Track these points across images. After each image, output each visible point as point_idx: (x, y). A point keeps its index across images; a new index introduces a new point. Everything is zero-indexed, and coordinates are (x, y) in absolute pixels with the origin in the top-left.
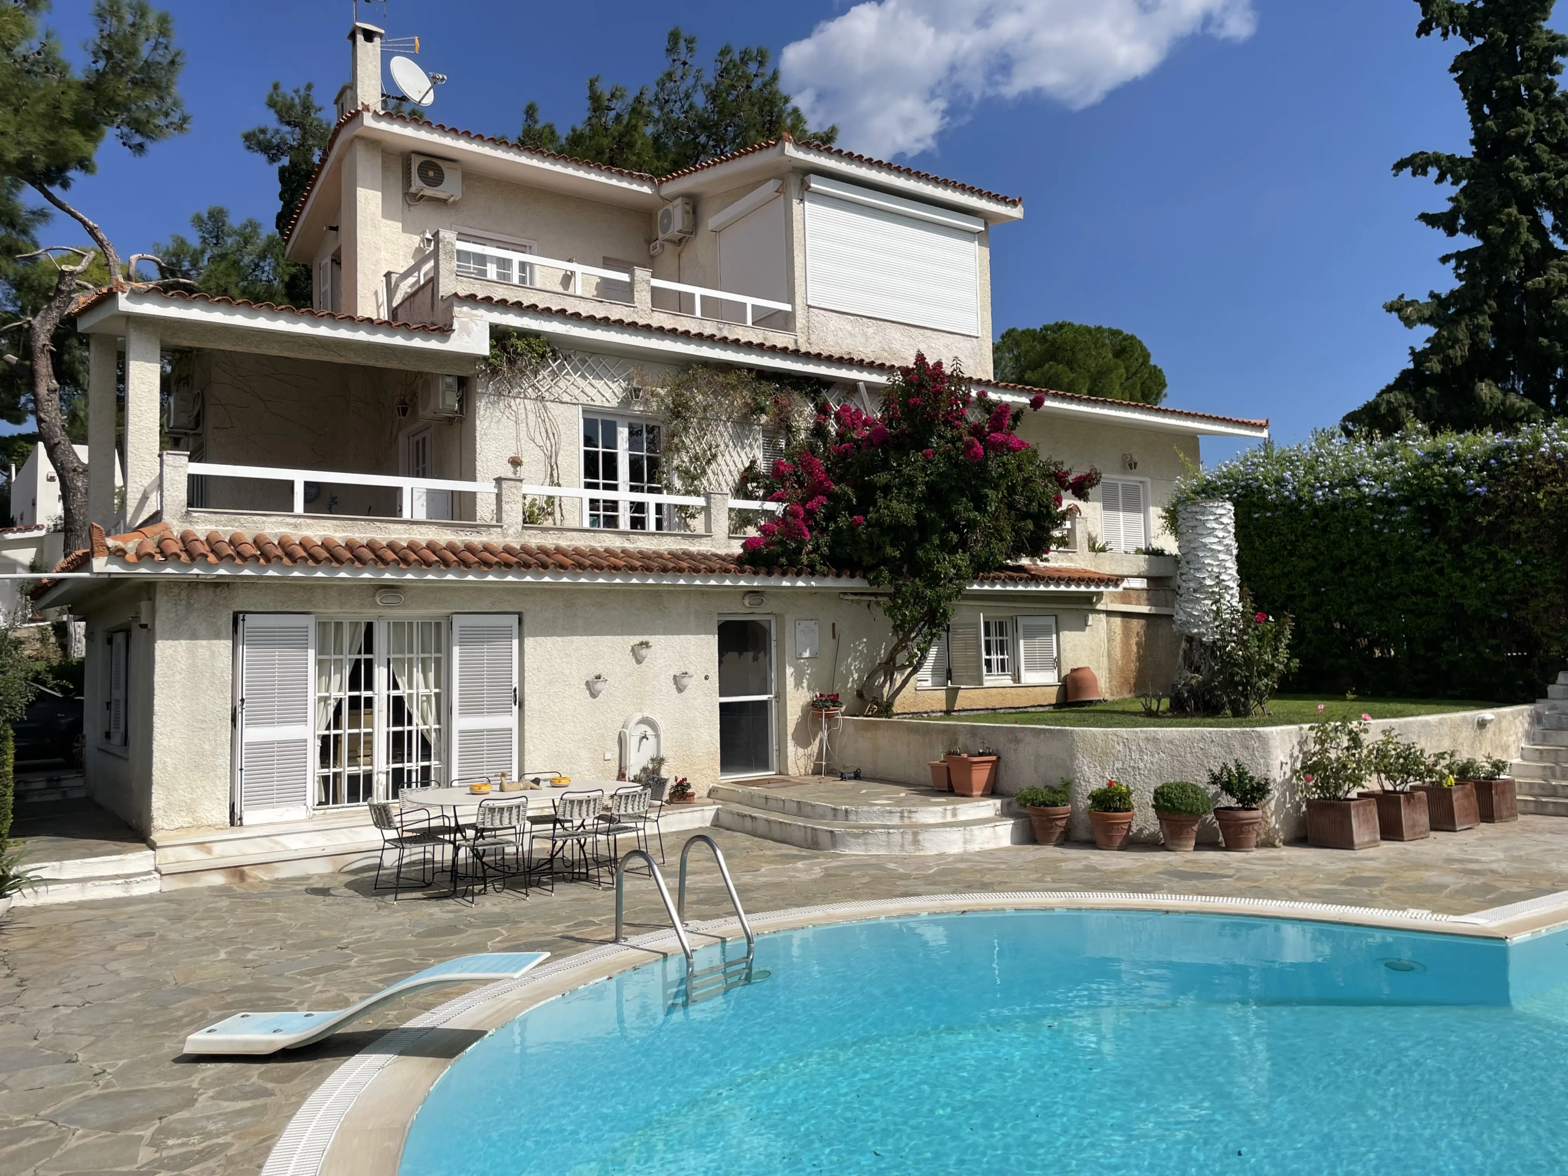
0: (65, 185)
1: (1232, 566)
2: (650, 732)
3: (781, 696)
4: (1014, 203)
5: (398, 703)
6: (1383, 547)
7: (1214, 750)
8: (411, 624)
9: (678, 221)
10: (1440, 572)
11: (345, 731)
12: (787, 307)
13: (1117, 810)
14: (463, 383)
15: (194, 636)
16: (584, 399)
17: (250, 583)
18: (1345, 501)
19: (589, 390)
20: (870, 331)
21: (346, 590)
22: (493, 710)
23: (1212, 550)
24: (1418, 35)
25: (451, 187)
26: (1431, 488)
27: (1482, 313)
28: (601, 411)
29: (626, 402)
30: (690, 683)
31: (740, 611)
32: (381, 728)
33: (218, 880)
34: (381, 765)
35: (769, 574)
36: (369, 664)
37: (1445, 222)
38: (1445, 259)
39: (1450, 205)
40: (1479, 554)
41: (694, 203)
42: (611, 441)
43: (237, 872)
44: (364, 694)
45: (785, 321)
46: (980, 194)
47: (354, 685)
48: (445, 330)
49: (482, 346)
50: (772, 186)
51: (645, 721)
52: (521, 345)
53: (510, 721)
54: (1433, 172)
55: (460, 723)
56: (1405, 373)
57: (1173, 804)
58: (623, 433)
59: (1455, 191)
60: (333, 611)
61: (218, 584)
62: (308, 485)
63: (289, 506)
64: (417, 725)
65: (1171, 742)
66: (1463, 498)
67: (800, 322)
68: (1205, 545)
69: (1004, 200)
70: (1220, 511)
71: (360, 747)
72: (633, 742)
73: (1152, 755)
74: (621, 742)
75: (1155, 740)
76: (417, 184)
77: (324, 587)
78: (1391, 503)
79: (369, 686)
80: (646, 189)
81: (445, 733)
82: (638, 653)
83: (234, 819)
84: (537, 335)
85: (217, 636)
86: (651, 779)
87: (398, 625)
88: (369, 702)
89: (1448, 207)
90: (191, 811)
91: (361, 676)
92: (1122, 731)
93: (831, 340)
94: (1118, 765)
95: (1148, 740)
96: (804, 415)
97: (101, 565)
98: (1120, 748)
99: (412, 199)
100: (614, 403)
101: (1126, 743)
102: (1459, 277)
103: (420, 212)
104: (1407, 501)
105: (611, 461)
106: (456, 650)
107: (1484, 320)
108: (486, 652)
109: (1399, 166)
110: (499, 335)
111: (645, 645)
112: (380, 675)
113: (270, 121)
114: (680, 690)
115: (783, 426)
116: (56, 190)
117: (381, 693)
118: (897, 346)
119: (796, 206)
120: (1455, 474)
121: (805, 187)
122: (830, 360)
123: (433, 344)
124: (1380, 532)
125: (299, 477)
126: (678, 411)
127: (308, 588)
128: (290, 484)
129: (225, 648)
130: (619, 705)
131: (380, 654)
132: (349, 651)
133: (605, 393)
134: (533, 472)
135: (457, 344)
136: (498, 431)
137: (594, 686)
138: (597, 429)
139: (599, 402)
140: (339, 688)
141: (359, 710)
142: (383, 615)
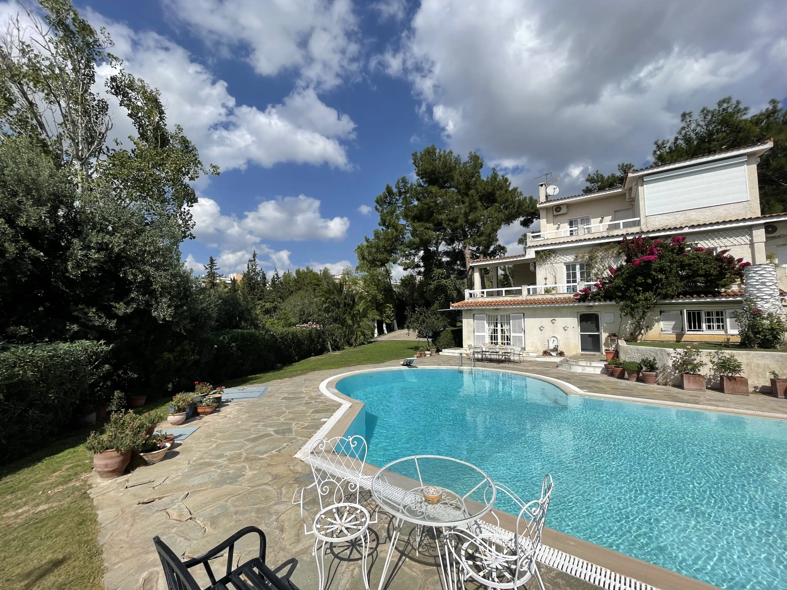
2: (555, 339)
3: (601, 333)
5: (502, 330)
8: (503, 316)
11: (493, 335)
12: (638, 219)
14: (535, 263)
15: (468, 319)
16: (564, 261)
17: (475, 309)
19: (565, 259)
21: (490, 310)
22: (519, 332)
25: (564, 210)
28: (570, 263)
29: (576, 259)
30: (570, 329)
31: (585, 311)
34: (499, 341)
36: (497, 323)
42: (574, 269)
43: (468, 355)
45: (635, 224)
48: (524, 255)
49: (534, 256)
51: (555, 337)
52: (543, 253)
53: (522, 335)
55: (512, 334)
58: (578, 267)
61: (470, 310)
62: (487, 292)
64: (506, 334)
67: (642, 222)
71: (496, 338)
72: (551, 342)
74: (548, 341)
76: (555, 213)
77: (487, 310)
79: (497, 327)
81: (511, 336)
82: (553, 322)
84: (545, 250)
85: (471, 318)
86: (555, 349)
87: (501, 316)
88: (497, 329)
91: (496, 325)
97: (451, 308)
99: (555, 216)
100: (573, 260)
103: (558, 218)
105: (574, 275)
106: (511, 321)
108: (517, 321)
111: (554, 320)
112: (499, 325)
114: (565, 330)
117: (499, 328)
121: (643, 181)
126: (591, 258)
127: (484, 310)
129: (472, 320)
130: (548, 333)
131: (499, 321)
132: (494, 321)
133: (570, 258)
134: (550, 280)
135: (527, 257)
136: (541, 273)
137: (541, 328)
138: (570, 267)
139: (568, 261)
140: (492, 327)
141: (495, 331)
142: (499, 314)
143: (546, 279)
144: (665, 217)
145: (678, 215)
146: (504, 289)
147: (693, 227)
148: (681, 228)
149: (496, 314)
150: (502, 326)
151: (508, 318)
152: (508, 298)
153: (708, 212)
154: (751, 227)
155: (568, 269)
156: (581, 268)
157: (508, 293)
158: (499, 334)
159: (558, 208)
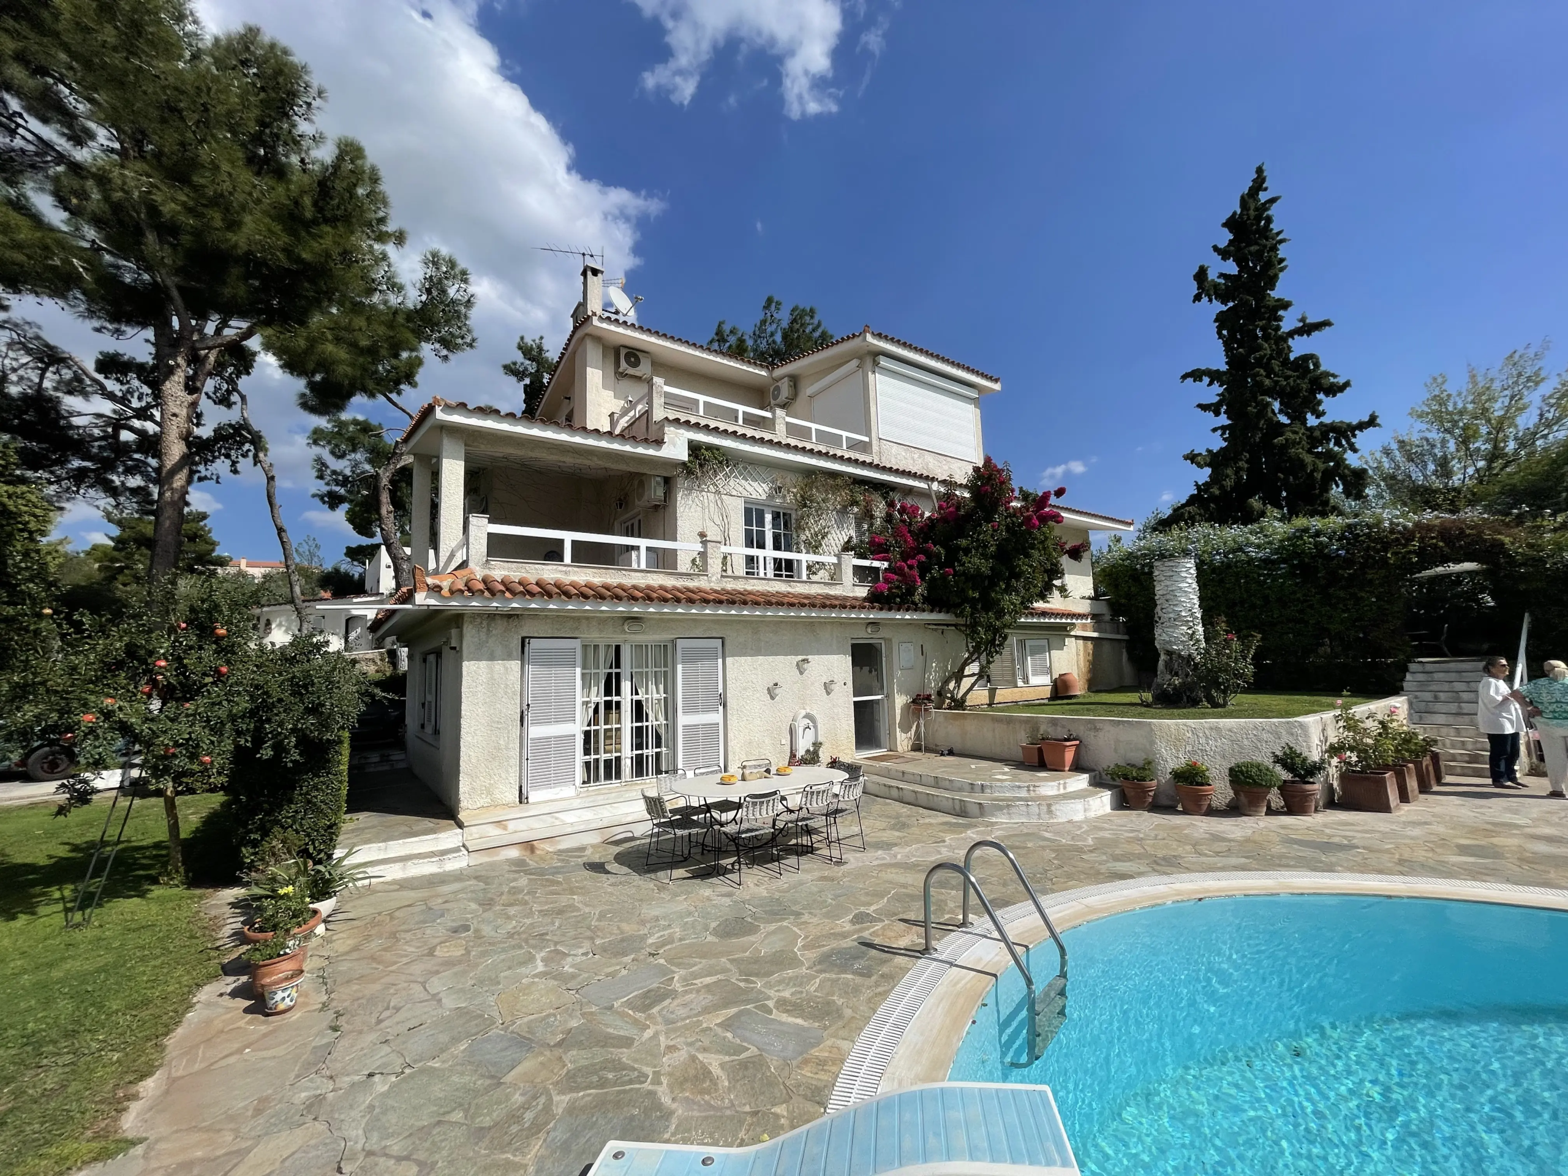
0: (399, 393)
1: (1196, 601)
2: (811, 724)
3: (889, 697)
4: (996, 381)
5: (639, 705)
6: (1267, 591)
7: (1265, 736)
8: (647, 646)
9: (785, 391)
10: (1311, 607)
11: (602, 727)
12: (866, 439)
13: (1202, 784)
14: (668, 481)
15: (492, 658)
16: (745, 494)
17: (534, 615)
18: (1237, 562)
19: (748, 487)
20: (916, 456)
21: (604, 621)
22: (707, 710)
23: (1186, 592)
24: (1194, 302)
25: (645, 369)
26: (1303, 552)
27: (1241, 460)
28: (755, 502)
29: (770, 497)
30: (836, 688)
31: (864, 636)
32: (627, 724)
33: (514, 853)
34: (627, 752)
35: (890, 609)
36: (618, 676)
37: (1215, 408)
38: (1215, 430)
39: (1218, 398)
40: (1342, 594)
41: (795, 380)
42: (761, 522)
43: (529, 846)
44: (615, 699)
45: (865, 447)
46: (977, 373)
47: (608, 692)
48: (659, 442)
49: (683, 455)
50: (854, 363)
51: (808, 716)
52: (707, 454)
53: (717, 717)
54: (1206, 380)
55: (682, 720)
56: (1192, 497)
57: (1254, 780)
58: (768, 518)
59: (1221, 390)
60: (594, 636)
61: (511, 616)
62: (574, 543)
63: (560, 557)
64: (652, 722)
65: (1230, 730)
66: (1328, 558)
67: (875, 448)
68: (1181, 588)
69: (991, 379)
70: (1189, 565)
71: (612, 739)
72: (799, 732)
73: (1216, 741)
74: (792, 732)
75: (1217, 729)
76: (624, 365)
77: (590, 617)
78: (1273, 562)
79: (618, 693)
80: (763, 373)
81: (672, 726)
82: (800, 668)
83: (522, 798)
84: (717, 448)
85: (509, 657)
87: (639, 647)
88: (618, 704)
89: (1216, 399)
90: (489, 793)
91: (612, 685)
92: (1190, 722)
93: (893, 460)
94: (1189, 748)
95: (1211, 729)
96: (880, 509)
97: (421, 599)
98: (1189, 735)
99: (621, 375)
100: (764, 497)
101: (1194, 731)
102: (1225, 440)
103: (625, 384)
104: (1284, 561)
105: (761, 535)
106: (680, 667)
107: (1243, 464)
108: (702, 666)
109: (1185, 377)
110: (694, 448)
111: (805, 661)
112: (626, 686)
113: (519, 357)
114: (829, 693)
115: (867, 514)
116: (393, 396)
117: (626, 698)
118: (931, 466)
119: (871, 376)
120: (1321, 542)
121: (876, 364)
122: (897, 472)
123: (651, 452)
124: (1265, 581)
125: (568, 537)
126: (804, 502)
127: (579, 618)
128: (561, 542)
129: (515, 665)
130: (789, 705)
131: (626, 669)
132: (604, 667)
133: (758, 490)
135: (667, 452)
136: (690, 514)
137: (772, 691)
138: (753, 514)
140: (600, 695)
141: (610, 711)
142: (629, 640)
143: (702, 535)
149: (616, 638)
150: (637, 691)
151: (666, 654)
152: (663, 580)
155: (748, 522)
156: (775, 525)
158: (627, 726)
159: (632, 356)
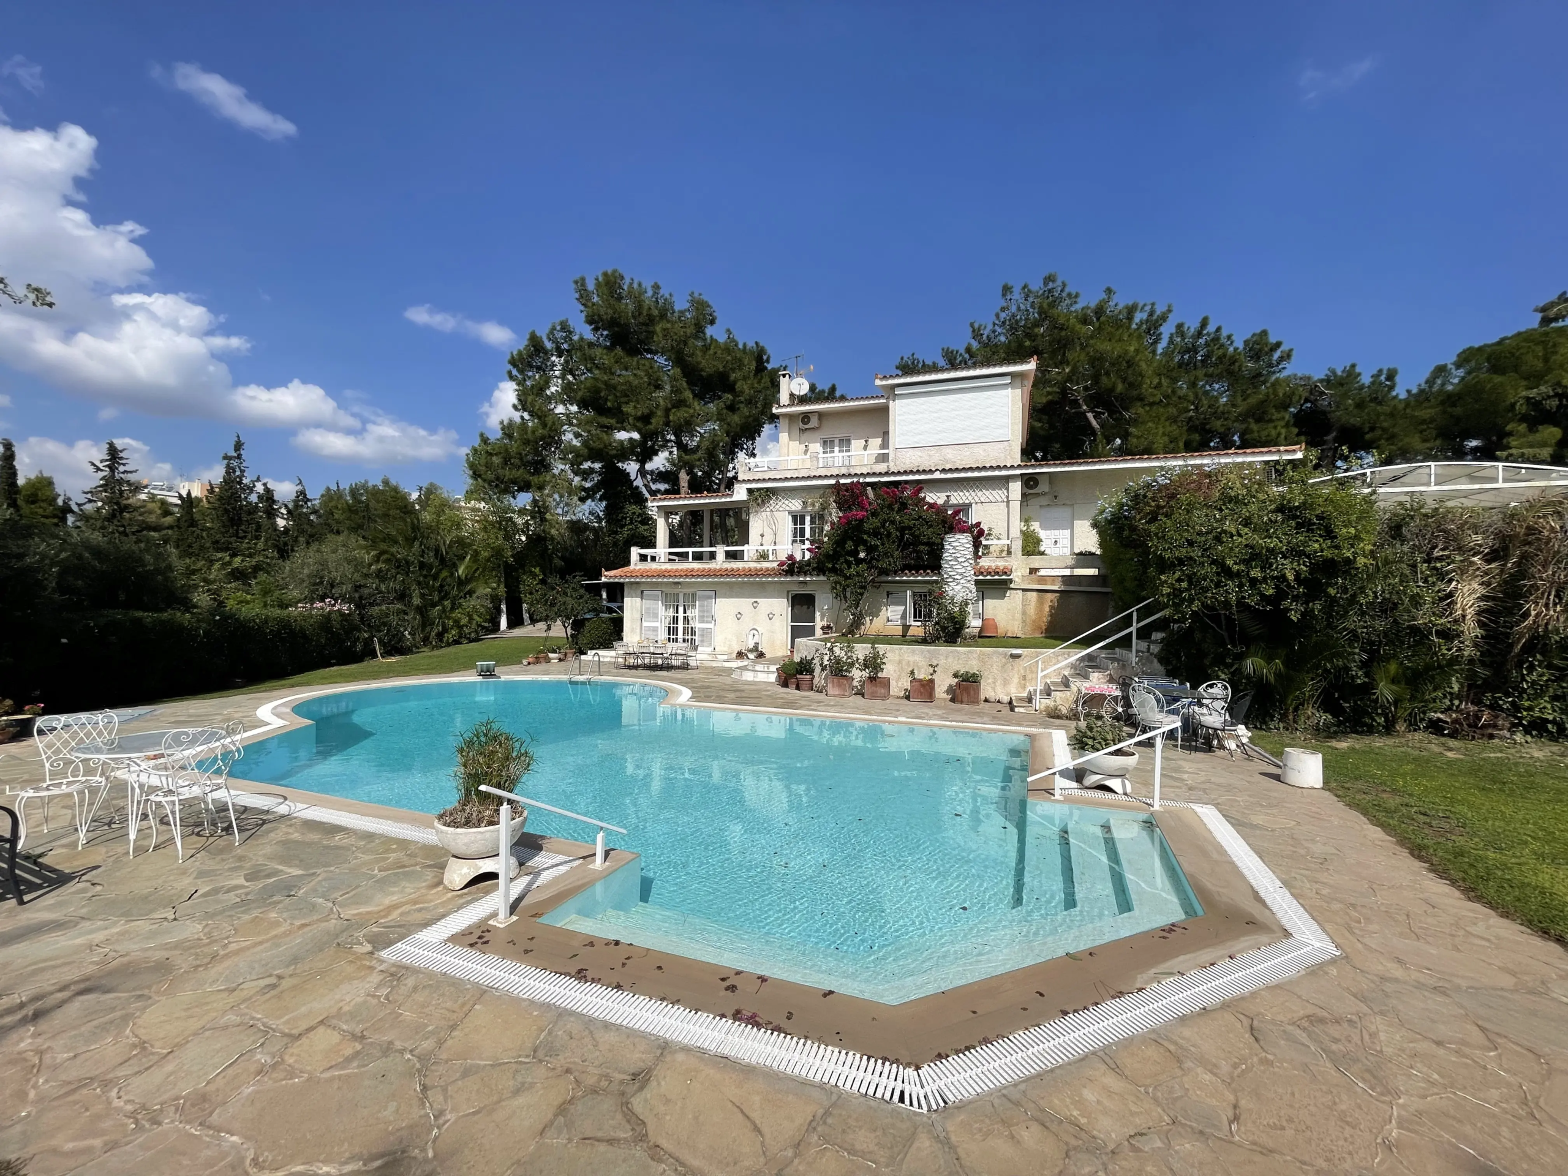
2: (756, 633)
3: (816, 624)
5: (685, 618)
11: (672, 625)
12: (887, 451)
14: (742, 511)
15: (633, 598)
16: (789, 508)
19: (790, 505)
21: (667, 584)
22: (706, 622)
25: (814, 422)
28: (796, 512)
29: (805, 507)
30: (775, 617)
31: (796, 590)
34: (680, 636)
36: (677, 606)
42: (803, 523)
47: (674, 613)
48: (733, 493)
49: (746, 497)
51: (754, 629)
52: (759, 494)
53: (712, 626)
55: (698, 625)
58: (808, 519)
61: (637, 583)
64: (690, 624)
67: (891, 457)
71: (675, 631)
72: (750, 637)
74: (747, 636)
76: (801, 425)
77: (662, 583)
79: (678, 613)
82: (754, 605)
85: (637, 597)
86: (755, 649)
87: (684, 594)
88: (678, 617)
91: (676, 609)
93: (908, 462)
97: (604, 579)
99: (802, 431)
100: (800, 508)
103: (807, 435)
105: (803, 530)
106: (697, 603)
108: (705, 603)
110: (750, 491)
111: (756, 602)
112: (681, 609)
114: (770, 619)
117: (681, 615)
118: (950, 456)
121: (894, 394)
122: (901, 473)
123: (728, 499)
127: (657, 583)
129: (639, 600)
130: (747, 623)
131: (681, 603)
132: (671, 600)
133: (796, 505)
134: (769, 537)
135: (736, 498)
136: (757, 524)
137: (739, 616)
138: (797, 519)
139: (794, 508)
140: (671, 613)
141: (675, 620)
143: (762, 536)
144: (918, 452)
145: (933, 451)
146: (690, 550)
147: (944, 471)
148: (931, 472)
149: (676, 591)
150: (685, 612)
151: (694, 598)
152: (696, 565)
153: (966, 451)
154: (1007, 479)
155: (794, 522)
157: (698, 557)
158: (680, 626)
159: (806, 417)
